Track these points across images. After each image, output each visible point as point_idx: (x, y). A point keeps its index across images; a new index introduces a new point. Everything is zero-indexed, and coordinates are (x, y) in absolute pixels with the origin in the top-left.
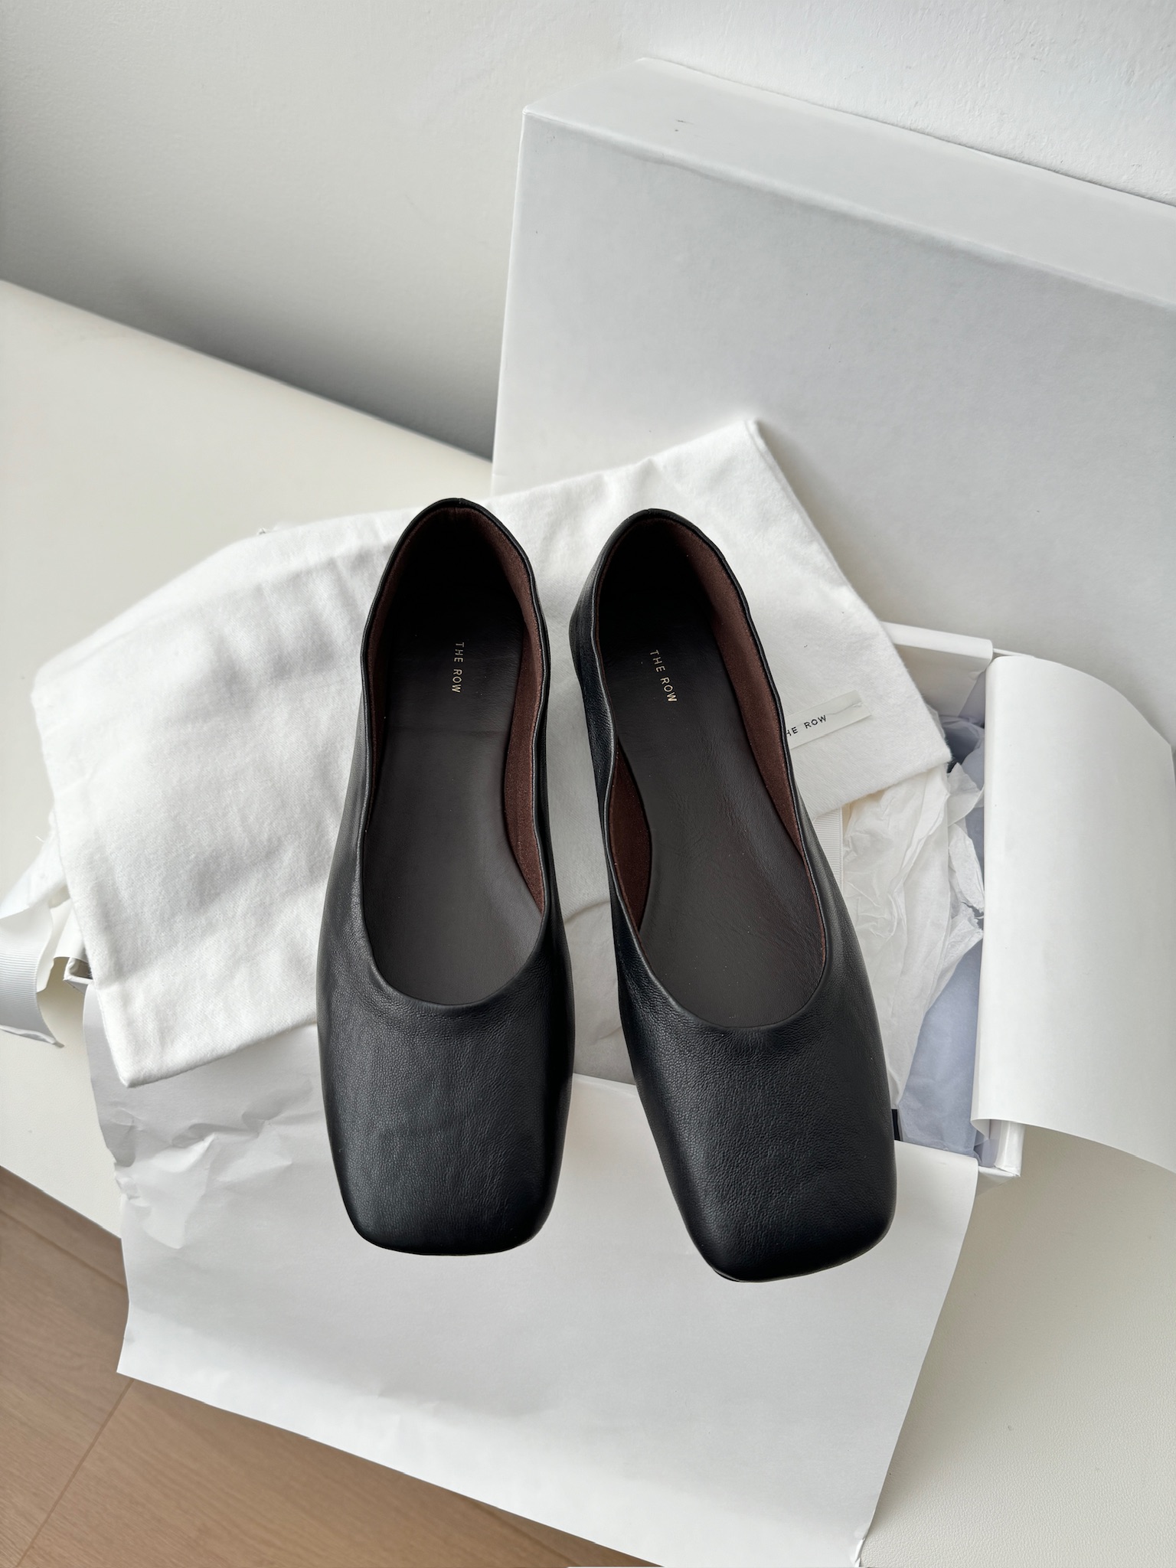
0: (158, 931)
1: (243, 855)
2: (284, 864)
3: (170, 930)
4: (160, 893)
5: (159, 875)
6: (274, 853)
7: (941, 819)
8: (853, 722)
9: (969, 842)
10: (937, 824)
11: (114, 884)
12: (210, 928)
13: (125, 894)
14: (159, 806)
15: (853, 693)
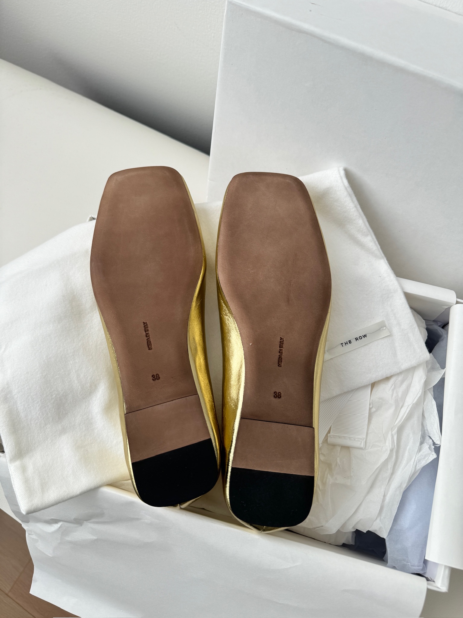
0: (38, 433)
1: (78, 394)
2: (97, 398)
3: (44, 432)
4: (39, 414)
5: (38, 406)
6: (93, 392)
7: (420, 393)
8: (380, 338)
9: (434, 403)
10: (419, 396)
11: (17, 409)
12: (64, 431)
13: (22, 415)
14: (37, 370)
15: (383, 322)
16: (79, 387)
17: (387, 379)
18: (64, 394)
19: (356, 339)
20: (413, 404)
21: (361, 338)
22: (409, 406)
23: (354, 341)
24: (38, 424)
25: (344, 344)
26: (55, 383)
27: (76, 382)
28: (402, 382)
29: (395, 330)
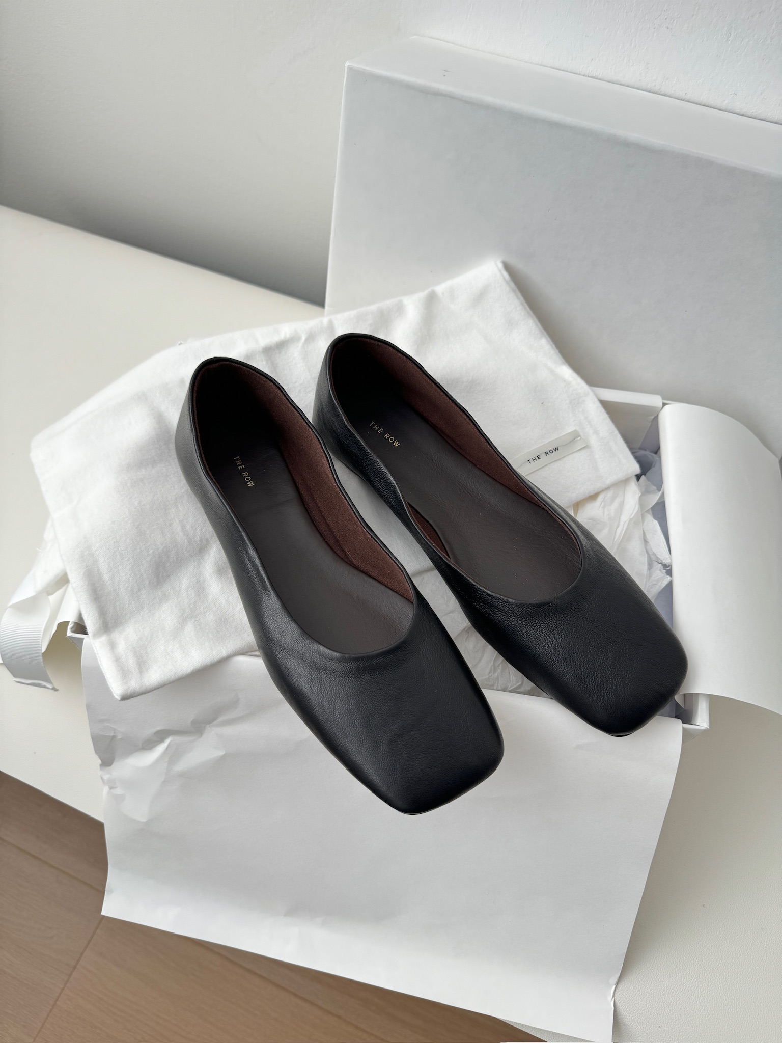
0: (130, 600)
1: (184, 550)
3: (138, 600)
4: (130, 576)
5: (129, 564)
7: (637, 508)
8: (576, 449)
9: (656, 523)
10: (635, 512)
11: (98, 570)
12: (165, 598)
13: (106, 577)
14: (126, 519)
15: (576, 431)
16: (186, 541)
17: (593, 497)
18: (165, 549)
19: (546, 453)
20: (631, 520)
21: (551, 451)
22: (625, 522)
23: (543, 456)
24: (129, 589)
25: (531, 461)
26: (152, 535)
27: (181, 534)
28: (613, 499)
29: (593, 441)
